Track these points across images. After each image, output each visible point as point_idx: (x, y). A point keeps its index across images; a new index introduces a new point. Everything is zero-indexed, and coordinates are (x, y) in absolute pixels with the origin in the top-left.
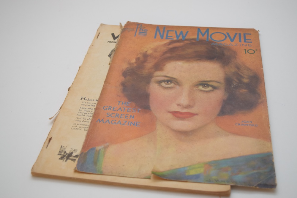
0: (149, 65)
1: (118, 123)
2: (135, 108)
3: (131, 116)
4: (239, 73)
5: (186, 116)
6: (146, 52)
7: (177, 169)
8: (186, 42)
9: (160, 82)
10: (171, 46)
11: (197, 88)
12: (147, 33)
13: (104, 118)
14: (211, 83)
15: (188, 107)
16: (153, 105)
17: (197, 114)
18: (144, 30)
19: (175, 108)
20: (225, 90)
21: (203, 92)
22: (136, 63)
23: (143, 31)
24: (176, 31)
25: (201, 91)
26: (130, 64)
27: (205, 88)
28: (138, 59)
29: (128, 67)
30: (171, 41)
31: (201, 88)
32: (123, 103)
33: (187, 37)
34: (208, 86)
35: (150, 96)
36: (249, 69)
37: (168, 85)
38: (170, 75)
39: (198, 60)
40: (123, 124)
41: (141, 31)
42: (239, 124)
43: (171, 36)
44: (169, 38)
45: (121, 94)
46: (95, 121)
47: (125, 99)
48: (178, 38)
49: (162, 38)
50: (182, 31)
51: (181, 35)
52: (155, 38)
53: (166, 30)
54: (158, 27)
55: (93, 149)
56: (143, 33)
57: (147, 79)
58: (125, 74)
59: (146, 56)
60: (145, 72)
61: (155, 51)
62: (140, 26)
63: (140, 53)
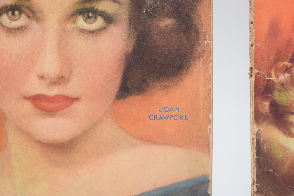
5: (57, 105)
11: (73, 26)
17: (77, 99)
19: (36, 87)
20: (130, 24)
21: (86, 36)
25: (82, 31)
27: (91, 23)
31: (81, 22)
34: (96, 14)
42: (155, 117)
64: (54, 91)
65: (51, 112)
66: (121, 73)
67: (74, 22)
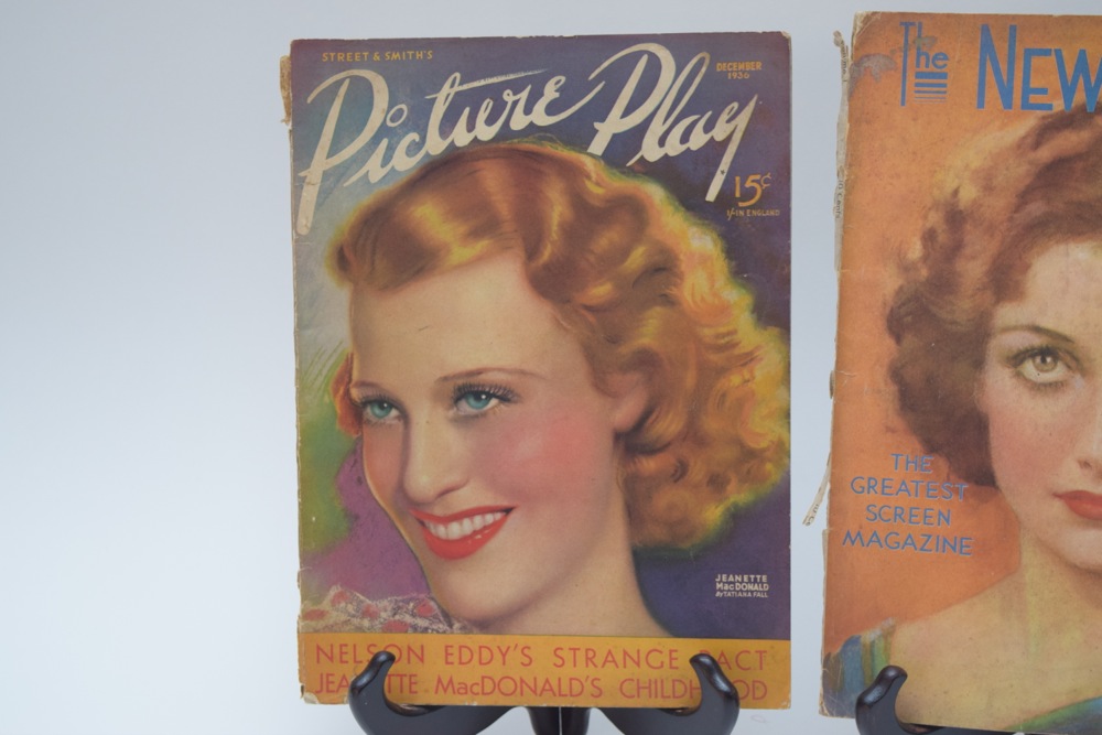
0: (973, 269)
1: (906, 544)
2: (948, 480)
3: (940, 513)
6: (956, 192)
7: (1087, 701)
9: (1017, 359)
10: (1045, 153)
12: (944, 76)
13: (861, 527)
16: (1004, 466)
18: (932, 54)
19: (1074, 477)
22: (925, 258)
23: (932, 68)
24: (1058, 53)
26: (906, 268)
28: (929, 237)
29: (901, 288)
30: (1044, 118)
32: (908, 462)
35: (991, 428)
37: (1047, 371)
38: (1047, 323)
40: (922, 549)
41: (923, 68)
43: (1043, 91)
44: (1034, 99)
45: (897, 422)
46: (837, 543)
47: (912, 445)
48: (1068, 99)
49: (1008, 104)
50: (1083, 52)
51: (1081, 80)
52: (981, 104)
53: (1019, 50)
54: (985, 30)
55: (853, 641)
56: (933, 79)
57: (972, 344)
58: (896, 325)
59: (956, 217)
60: (961, 308)
61: (988, 188)
62: (913, 33)
63: (936, 205)
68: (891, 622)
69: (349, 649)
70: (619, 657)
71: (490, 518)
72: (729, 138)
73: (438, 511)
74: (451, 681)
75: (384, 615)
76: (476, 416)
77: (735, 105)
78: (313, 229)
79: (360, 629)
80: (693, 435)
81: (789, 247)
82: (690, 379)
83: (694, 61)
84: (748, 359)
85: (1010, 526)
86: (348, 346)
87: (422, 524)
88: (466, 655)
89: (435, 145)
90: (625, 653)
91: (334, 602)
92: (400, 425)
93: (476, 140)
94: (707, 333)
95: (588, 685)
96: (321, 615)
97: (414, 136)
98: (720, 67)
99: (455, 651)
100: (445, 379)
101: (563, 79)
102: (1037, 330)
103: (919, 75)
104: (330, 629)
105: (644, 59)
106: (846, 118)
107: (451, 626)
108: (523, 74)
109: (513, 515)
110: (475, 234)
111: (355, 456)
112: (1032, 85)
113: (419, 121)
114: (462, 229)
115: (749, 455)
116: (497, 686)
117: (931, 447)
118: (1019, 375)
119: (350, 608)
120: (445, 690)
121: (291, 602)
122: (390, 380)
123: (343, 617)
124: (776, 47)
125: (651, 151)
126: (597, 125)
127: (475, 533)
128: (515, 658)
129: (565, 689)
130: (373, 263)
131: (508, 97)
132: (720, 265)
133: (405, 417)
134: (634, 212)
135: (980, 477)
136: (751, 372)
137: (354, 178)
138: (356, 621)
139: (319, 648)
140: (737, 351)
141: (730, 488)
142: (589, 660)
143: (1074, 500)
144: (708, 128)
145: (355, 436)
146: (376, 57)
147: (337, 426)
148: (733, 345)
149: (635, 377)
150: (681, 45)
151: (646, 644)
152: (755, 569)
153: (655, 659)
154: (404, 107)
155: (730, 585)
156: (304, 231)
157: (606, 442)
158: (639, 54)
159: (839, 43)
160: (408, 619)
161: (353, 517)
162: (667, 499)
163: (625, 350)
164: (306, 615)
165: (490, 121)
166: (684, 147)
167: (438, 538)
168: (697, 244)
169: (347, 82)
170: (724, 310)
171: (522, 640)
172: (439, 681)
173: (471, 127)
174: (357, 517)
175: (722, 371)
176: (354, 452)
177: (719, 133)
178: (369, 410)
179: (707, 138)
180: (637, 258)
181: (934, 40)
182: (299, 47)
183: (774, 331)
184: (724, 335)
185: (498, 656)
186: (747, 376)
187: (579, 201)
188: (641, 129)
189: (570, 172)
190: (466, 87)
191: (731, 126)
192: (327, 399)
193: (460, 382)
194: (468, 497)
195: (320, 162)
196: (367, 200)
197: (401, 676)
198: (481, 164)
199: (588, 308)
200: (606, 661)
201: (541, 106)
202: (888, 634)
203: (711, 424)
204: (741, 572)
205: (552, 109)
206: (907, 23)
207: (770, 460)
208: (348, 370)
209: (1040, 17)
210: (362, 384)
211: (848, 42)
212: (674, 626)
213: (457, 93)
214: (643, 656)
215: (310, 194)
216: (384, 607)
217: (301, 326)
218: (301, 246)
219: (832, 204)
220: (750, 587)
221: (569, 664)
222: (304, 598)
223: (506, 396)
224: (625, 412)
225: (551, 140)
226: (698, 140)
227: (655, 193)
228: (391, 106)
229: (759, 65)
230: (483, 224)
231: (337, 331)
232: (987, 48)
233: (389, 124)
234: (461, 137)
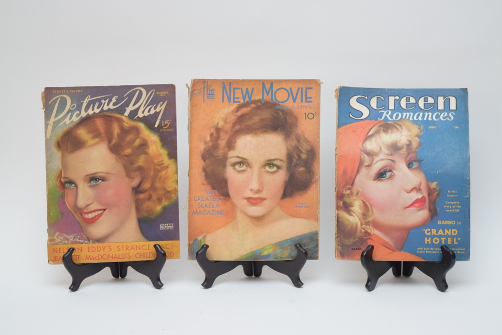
0: (223, 143)
1: (208, 213)
3: (216, 205)
4: (299, 147)
6: (218, 124)
7: (254, 251)
8: (253, 105)
9: (234, 165)
10: (239, 113)
11: (264, 170)
13: (197, 210)
14: (276, 162)
15: (259, 191)
16: (232, 192)
17: (265, 199)
18: (211, 89)
19: (249, 194)
20: (287, 170)
21: (269, 174)
22: (211, 140)
23: (211, 93)
24: (241, 89)
25: (268, 172)
26: (206, 143)
27: (271, 169)
28: (212, 135)
29: (205, 148)
30: (239, 105)
31: (267, 168)
32: (208, 192)
33: (253, 98)
34: (274, 165)
35: (228, 182)
36: (307, 141)
37: (241, 167)
38: (241, 155)
39: (265, 131)
40: (212, 214)
41: (208, 93)
42: (297, 207)
43: (238, 98)
44: (236, 100)
45: (205, 182)
46: (191, 214)
47: (209, 188)
48: (244, 100)
49: (230, 101)
50: (247, 88)
51: (247, 95)
52: (223, 102)
53: (232, 88)
54: (223, 83)
55: (196, 240)
56: (211, 95)
57: (223, 161)
58: (204, 157)
59: (218, 130)
60: (220, 152)
61: (226, 122)
62: (206, 84)
63: (213, 127)
64: (256, 196)
65: (255, 204)
66: (283, 189)
67: (265, 168)
68: (205, 234)
69: (62, 249)
70: (135, 248)
71: (99, 212)
72: (160, 111)
73: (85, 211)
74: (90, 256)
75: (71, 239)
76: (96, 185)
77: (162, 103)
78: (51, 137)
79: (65, 244)
80: (153, 188)
81: (176, 138)
82: (152, 173)
83: (151, 91)
84: (167, 167)
85: (234, 207)
86: (61, 168)
87: (81, 214)
88: (94, 249)
89: (84, 114)
90: (136, 246)
91: (57, 237)
92: (75, 188)
93: (94, 113)
94: (156, 161)
95: (127, 255)
96: (54, 240)
97: (78, 112)
98: (158, 93)
99: (91, 248)
100: (87, 175)
101: (117, 97)
102: (238, 157)
103: (208, 94)
104: (56, 244)
105: (138, 91)
106: (190, 105)
107: (89, 241)
108: (106, 96)
109: (106, 211)
110: (95, 137)
111: (63, 197)
112: (235, 97)
113: (79, 108)
114: (91, 136)
115: (168, 192)
116: (102, 257)
117: (214, 188)
118: (234, 169)
119: (62, 238)
120: (88, 259)
121: (45, 237)
122: (72, 176)
123: (60, 241)
124: (171, 88)
125: (140, 115)
126: (126, 108)
127: (96, 216)
128: (107, 249)
129: (121, 257)
130: (67, 145)
131: (103, 101)
132: (159, 143)
133: (76, 186)
134: (137, 130)
135: (226, 195)
136: (168, 171)
137: (62, 123)
138: (63, 242)
139: (53, 249)
140: (164, 166)
141: (163, 201)
142: (127, 249)
143: (249, 199)
144: (155, 108)
145: (63, 192)
146: (68, 92)
147: (58, 189)
148: (163, 164)
149: (137, 173)
150: (148, 88)
151: (142, 243)
152: (169, 222)
153: (144, 247)
154: (75, 104)
155: (164, 227)
156: (48, 137)
157: (130, 190)
158: (137, 90)
159: (188, 87)
160: (78, 240)
161: (62, 213)
162: (147, 205)
163: (135, 166)
164: (50, 240)
165: (98, 108)
166: (149, 114)
167: (86, 218)
168: (153, 139)
169: (60, 98)
170: (160, 155)
171: (109, 244)
172: (86, 257)
173: (93, 109)
174: (63, 213)
175: (160, 171)
176: (63, 196)
177: (158, 110)
178: (66, 184)
179: (154, 111)
180: (137, 142)
181: (211, 86)
182: (47, 89)
183: (173, 160)
184: (160, 162)
185: (102, 249)
186: (167, 172)
187: (122, 128)
188: (138, 109)
189: (120, 121)
190: (91, 99)
191: (161, 108)
192: (55, 182)
193: (91, 176)
194: (94, 206)
195: (53, 119)
196: (65, 129)
197: (76, 256)
198: (96, 119)
199: (125, 156)
200: (131, 249)
201: (111, 104)
202: (204, 237)
203: (158, 185)
204: (166, 223)
205: (114, 105)
206: (204, 81)
207: (173, 193)
208: (60, 174)
209: (237, 80)
210: (65, 178)
211: (190, 86)
212: (149, 238)
213: (89, 101)
214: (141, 246)
215: (50, 128)
216: (71, 237)
217: (47, 163)
218: (47, 141)
219: (187, 127)
220: (169, 227)
221: (122, 250)
222: (49, 235)
223: (103, 179)
224: (135, 183)
225: (114, 112)
226: (152, 112)
227: (142, 125)
228: (71, 105)
229: (167, 93)
230: (96, 134)
231: (57, 164)
232: (224, 88)
233: (71, 109)
234: (90, 112)
